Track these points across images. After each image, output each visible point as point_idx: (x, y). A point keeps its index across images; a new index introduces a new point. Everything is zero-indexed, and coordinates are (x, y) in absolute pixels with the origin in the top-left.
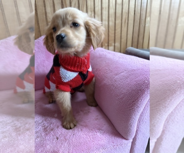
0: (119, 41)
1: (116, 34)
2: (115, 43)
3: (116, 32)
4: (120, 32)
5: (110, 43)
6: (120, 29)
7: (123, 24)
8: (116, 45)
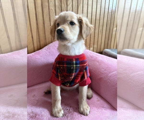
0: (97, 44)
1: (95, 39)
2: (94, 45)
3: (95, 38)
4: (97, 38)
5: (91, 45)
6: (97, 36)
7: (99, 33)
8: (94, 46)
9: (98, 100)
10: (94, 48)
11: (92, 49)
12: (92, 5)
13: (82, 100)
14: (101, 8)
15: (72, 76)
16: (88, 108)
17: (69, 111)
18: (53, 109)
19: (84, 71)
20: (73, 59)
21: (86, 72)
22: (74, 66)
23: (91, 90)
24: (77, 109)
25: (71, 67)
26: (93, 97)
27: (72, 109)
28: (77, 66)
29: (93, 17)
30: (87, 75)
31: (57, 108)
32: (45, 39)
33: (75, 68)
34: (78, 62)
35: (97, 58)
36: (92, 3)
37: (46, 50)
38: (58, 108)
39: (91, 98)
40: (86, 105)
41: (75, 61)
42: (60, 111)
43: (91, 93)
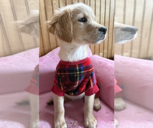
0: (107, 48)
5: (100, 50)
8: (104, 51)
9: (107, 112)
10: (104, 53)
11: (101, 54)
12: (100, 7)
13: (88, 112)
14: (110, 9)
15: (76, 84)
16: (95, 121)
17: (73, 125)
18: (55, 122)
19: (90, 77)
20: (76, 65)
21: (92, 79)
22: (78, 73)
23: (99, 101)
24: (82, 122)
25: (75, 74)
26: (101, 108)
27: (77, 122)
28: (81, 73)
29: (101, 20)
30: (93, 82)
31: (59, 122)
32: (50, 44)
33: (78, 75)
34: (82, 68)
35: (106, 63)
36: (100, 4)
37: (49, 57)
38: (61, 121)
39: (99, 110)
40: (92, 119)
41: (79, 67)
42: (63, 125)
43: (99, 103)
